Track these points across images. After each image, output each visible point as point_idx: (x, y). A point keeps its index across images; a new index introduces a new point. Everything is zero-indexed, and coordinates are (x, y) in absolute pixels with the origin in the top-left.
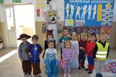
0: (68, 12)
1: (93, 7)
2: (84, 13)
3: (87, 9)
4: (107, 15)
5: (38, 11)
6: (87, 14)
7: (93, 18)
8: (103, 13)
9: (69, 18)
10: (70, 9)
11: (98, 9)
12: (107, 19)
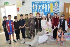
0: (34, 8)
1: (48, 5)
2: (43, 9)
3: (44, 6)
4: (56, 9)
5: (18, 9)
6: (44, 9)
7: (48, 11)
8: (53, 8)
9: (35, 12)
10: (35, 7)
11: (51, 6)
12: (56, 11)
